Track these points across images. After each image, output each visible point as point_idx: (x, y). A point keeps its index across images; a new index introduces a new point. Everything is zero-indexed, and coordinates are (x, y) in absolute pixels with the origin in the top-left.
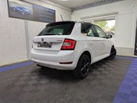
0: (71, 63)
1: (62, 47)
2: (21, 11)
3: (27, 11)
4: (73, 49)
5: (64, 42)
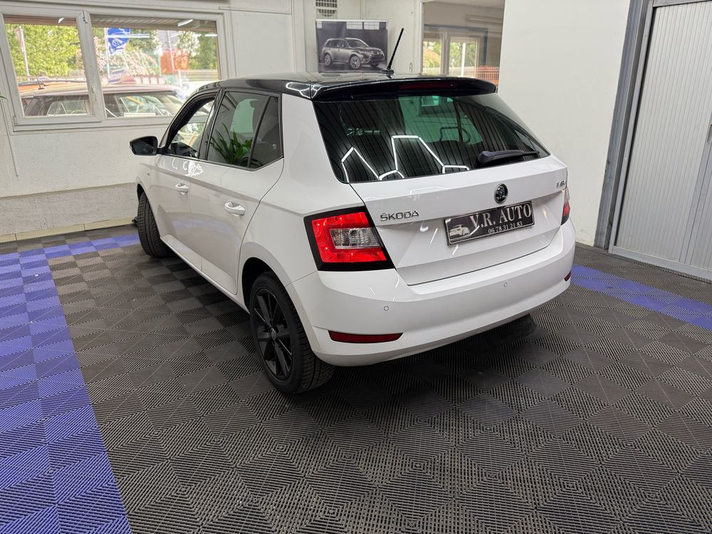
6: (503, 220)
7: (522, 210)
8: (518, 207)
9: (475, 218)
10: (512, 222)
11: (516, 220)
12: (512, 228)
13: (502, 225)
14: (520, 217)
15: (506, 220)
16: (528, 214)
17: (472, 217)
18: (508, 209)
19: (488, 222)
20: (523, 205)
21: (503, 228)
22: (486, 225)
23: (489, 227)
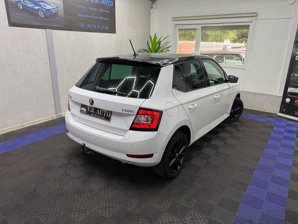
0: (151, 156)
1: (133, 123)
2: (37, 8)
3: (49, 7)
4: (156, 130)
5: (138, 114)
6: (98, 113)
7: (106, 113)
8: (105, 111)
9: (89, 107)
10: (101, 115)
11: (103, 116)
12: (100, 117)
13: (97, 114)
14: (105, 115)
15: (99, 114)
16: (108, 116)
17: (88, 107)
18: (101, 110)
19: (92, 111)
20: (107, 112)
21: (97, 116)
22: (91, 112)
23: (92, 113)
